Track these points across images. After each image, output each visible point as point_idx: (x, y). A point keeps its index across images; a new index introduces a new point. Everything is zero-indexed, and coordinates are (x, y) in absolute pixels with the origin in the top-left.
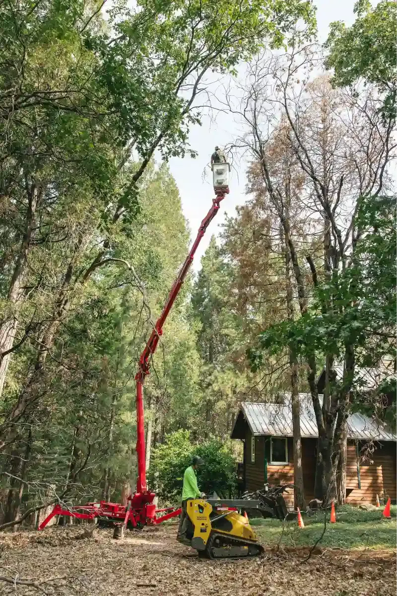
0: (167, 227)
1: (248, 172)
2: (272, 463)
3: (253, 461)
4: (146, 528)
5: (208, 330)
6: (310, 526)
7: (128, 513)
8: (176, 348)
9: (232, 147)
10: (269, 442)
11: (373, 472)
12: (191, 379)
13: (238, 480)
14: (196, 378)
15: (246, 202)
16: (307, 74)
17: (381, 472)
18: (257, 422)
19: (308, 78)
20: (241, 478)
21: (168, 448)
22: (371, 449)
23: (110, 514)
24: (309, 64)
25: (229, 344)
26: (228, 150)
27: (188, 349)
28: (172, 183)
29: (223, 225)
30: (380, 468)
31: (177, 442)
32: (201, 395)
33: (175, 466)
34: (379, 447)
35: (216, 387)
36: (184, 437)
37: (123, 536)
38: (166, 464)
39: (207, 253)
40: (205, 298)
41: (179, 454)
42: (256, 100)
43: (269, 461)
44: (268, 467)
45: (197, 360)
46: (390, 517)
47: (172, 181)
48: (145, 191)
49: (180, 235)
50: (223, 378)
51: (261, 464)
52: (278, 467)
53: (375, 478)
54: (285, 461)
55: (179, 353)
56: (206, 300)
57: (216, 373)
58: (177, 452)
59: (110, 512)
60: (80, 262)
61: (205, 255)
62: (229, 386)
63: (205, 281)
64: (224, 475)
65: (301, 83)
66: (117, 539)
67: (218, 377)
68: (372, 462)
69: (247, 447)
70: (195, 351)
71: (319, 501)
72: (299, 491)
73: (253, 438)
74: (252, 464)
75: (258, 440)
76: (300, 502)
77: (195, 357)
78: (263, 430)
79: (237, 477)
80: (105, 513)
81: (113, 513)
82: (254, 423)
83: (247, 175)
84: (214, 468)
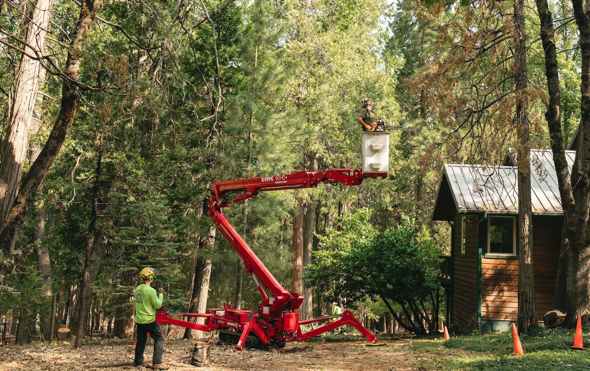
2: (489, 254)
3: (463, 252)
13: (446, 279)
18: (465, 192)
20: (449, 278)
21: (340, 236)
23: (235, 325)
33: (346, 260)
36: (362, 219)
37: (207, 362)
43: (484, 252)
44: (483, 260)
45: (397, 113)
51: (473, 257)
52: (499, 262)
59: (234, 322)
64: (419, 274)
67: (429, 137)
69: (456, 232)
70: (392, 100)
71: (559, 314)
72: (526, 297)
73: (464, 218)
74: (462, 257)
75: (469, 221)
76: (528, 315)
77: (393, 108)
78: (475, 205)
79: (445, 276)
80: (229, 324)
81: (239, 323)
82: (461, 195)
84: (402, 263)
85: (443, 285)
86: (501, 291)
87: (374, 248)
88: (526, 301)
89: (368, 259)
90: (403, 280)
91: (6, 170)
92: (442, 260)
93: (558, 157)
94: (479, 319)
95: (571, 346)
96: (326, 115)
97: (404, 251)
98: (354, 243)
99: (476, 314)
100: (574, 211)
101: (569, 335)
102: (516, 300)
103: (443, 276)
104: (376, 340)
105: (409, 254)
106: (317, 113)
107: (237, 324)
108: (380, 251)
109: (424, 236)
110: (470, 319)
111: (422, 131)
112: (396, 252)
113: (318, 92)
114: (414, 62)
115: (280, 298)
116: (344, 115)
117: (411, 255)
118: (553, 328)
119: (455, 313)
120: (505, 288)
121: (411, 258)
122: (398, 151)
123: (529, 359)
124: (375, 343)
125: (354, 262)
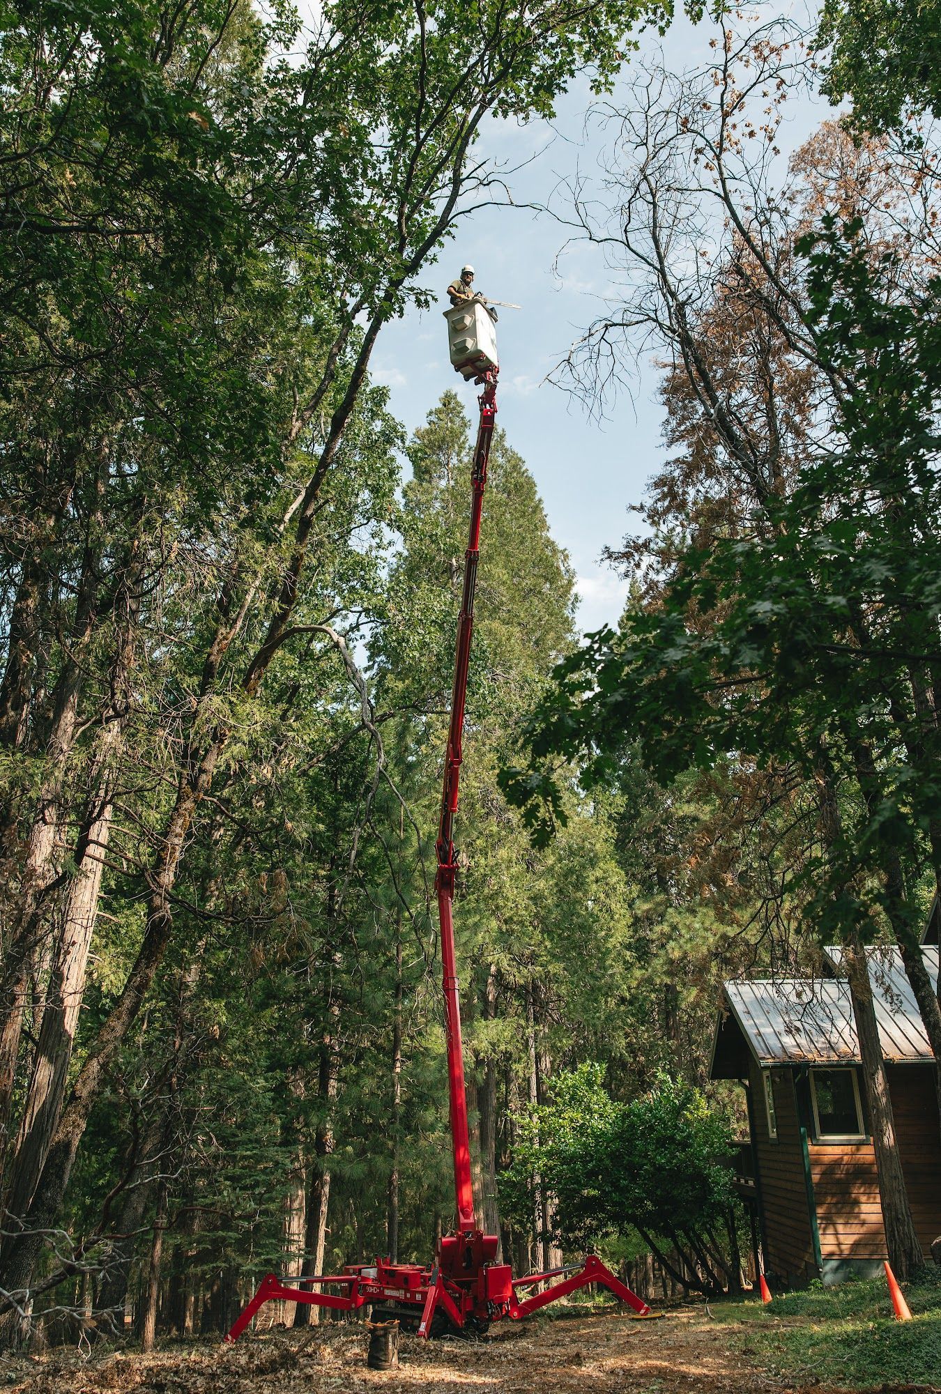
1: (664, 391)
2: (821, 1138)
3: (773, 1134)
5: (646, 812)
6: (926, 1316)
7: (432, 1291)
8: (560, 860)
9: (606, 327)
10: (804, 1083)
12: (608, 936)
13: (746, 1187)
14: (621, 933)
15: (668, 463)
16: (774, 112)
18: (766, 1030)
19: (777, 122)
20: (751, 1183)
21: (553, 1115)
23: (400, 1294)
24: (773, 82)
26: (598, 336)
27: (593, 862)
28: (514, 467)
32: (639, 973)
33: (571, 1160)
35: (674, 951)
36: (590, 1084)
37: (395, 1360)
38: (550, 1154)
43: (812, 1135)
44: (812, 1149)
45: (621, 888)
47: (516, 464)
49: (546, 588)
50: (689, 928)
51: (793, 1143)
52: (838, 1150)
54: (856, 1132)
55: (571, 871)
57: (672, 916)
59: (398, 1289)
60: (284, 668)
64: (700, 1179)
65: (761, 135)
66: (378, 1368)
67: (680, 926)
69: (755, 1098)
70: (612, 866)
72: (897, 1212)
73: (767, 1073)
74: (772, 1145)
75: (777, 1079)
76: (904, 1246)
77: (615, 879)
78: (786, 1051)
79: (742, 1181)
80: (387, 1292)
81: (407, 1291)
82: (760, 1034)
83: (663, 398)
84: (669, 1161)
85: (742, 1197)
86: (856, 1203)
87: (618, 1136)
88: (898, 1219)
89: (609, 1156)
90: (675, 1192)
91: (50, 1043)
92: (734, 1152)
93: (913, 968)
94: (823, 1259)
96: (508, 900)
97: (672, 1138)
98: (581, 1130)
99: (811, 1251)
103: (739, 1180)
104: (647, 1310)
105: (679, 1144)
106: (492, 897)
107: (402, 1292)
108: (628, 1140)
109: (697, 1108)
110: (802, 1259)
111: (667, 917)
113: (492, 861)
114: (640, 796)
116: (536, 899)
117: (684, 1145)
119: (770, 1249)
120: (863, 1198)
121: (684, 1150)
122: (628, 953)
123: (923, 1324)
124: (645, 1314)
125: (585, 1163)
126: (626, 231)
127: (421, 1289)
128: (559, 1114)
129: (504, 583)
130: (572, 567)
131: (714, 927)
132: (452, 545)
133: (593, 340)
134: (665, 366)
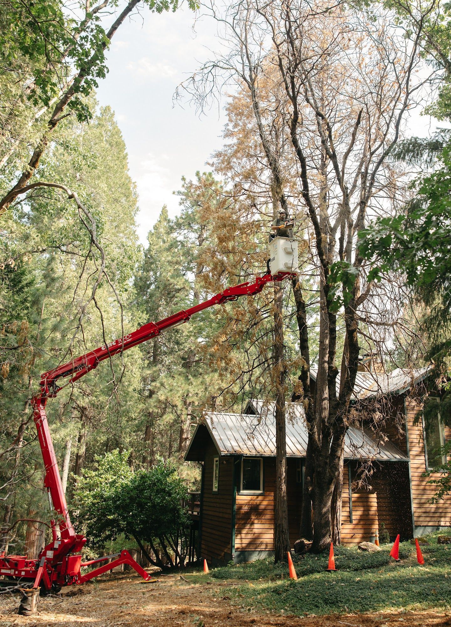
0: (110, 187)
1: (227, 109)
2: (242, 492)
3: (215, 490)
4: (65, 590)
6: (306, 578)
7: (41, 571)
9: (214, 66)
10: (239, 464)
11: (364, 501)
12: (130, 385)
13: (192, 515)
14: (137, 384)
15: (225, 146)
17: (376, 500)
18: (224, 438)
20: (195, 513)
21: (97, 476)
22: (369, 471)
23: (11, 572)
25: (178, 343)
26: (208, 70)
29: (179, 193)
30: (375, 495)
31: (111, 467)
32: (141, 406)
33: (107, 500)
34: (378, 468)
35: (161, 395)
36: (121, 460)
37: (35, 609)
38: (95, 497)
39: (155, 228)
40: (151, 284)
41: (114, 482)
42: (248, 9)
43: (239, 491)
44: (237, 497)
45: (140, 361)
46: (399, 559)
48: (81, 139)
49: (123, 200)
50: (171, 385)
51: (227, 494)
52: (249, 498)
53: (367, 508)
54: (259, 489)
56: (153, 287)
57: (162, 378)
58: (111, 480)
61: (153, 231)
62: (179, 395)
63: (152, 263)
64: (175, 511)
66: (25, 615)
67: (165, 384)
68: (371, 487)
69: (207, 471)
71: (306, 542)
72: (283, 528)
73: (216, 459)
74: (213, 494)
75: (225, 463)
76: (284, 544)
77: (137, 356)
78: (233, 448)
80: (3, 571)
81: (16, 570)
82: (221, 439)
83: (227, 112)
84: (162, 501)
86: (253, 524)
87: (136, 488)
88: (282, 532)
89: (129, 498)
94: (234, 551)
95: (326, 569)
99: (229, 546)
100: (321, 455)
101: (318, 559)
102: (272, 531)
104: (150, 577)
107: (13, 571)
110: (222, 551)
112: (157, 490)
115: (66, 541)
118: (303, 554)
119: (203, 546)
120: (256, 521)
123: (303, 583)
124: (148, 580)
125: (115, 502)
126: (234, 19)
127: (25, 569)
128: (99, 475)
129: (105, 192)
130: (138, 193)
131: (183, 386)
132: (93, 164)
133: (206, 71)
134: (230, 96)
